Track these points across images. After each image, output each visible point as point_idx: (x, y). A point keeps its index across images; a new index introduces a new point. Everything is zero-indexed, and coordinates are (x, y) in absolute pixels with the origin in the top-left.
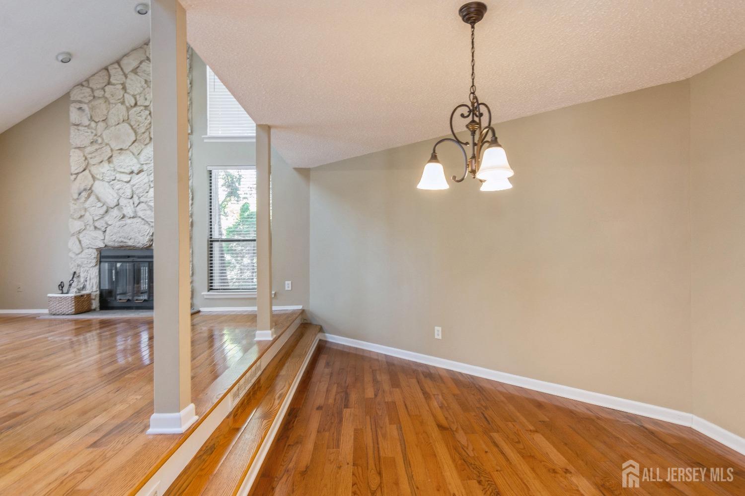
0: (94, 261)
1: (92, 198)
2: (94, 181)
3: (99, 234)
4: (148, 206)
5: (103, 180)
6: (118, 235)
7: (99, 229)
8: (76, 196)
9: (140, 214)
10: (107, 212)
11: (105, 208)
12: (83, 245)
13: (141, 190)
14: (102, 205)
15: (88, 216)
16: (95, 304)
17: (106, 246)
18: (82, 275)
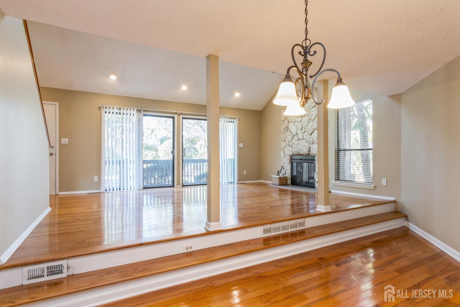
0: (289, 161)
1: (288, 132)
2: (289, 123)
3: (290, 148)
4: (308, 133)
5: (292, 122)
6: (297, 149)
7: (291, 146)
8: (283, 131)
9: (305, 137)
10: (293, 137)
11: (292, 136)
12: (285, 154)
13: (305, 125)
14: (291, 134)
15: (287, 140)
16: (289, 182)
17: (293, 154)
18: (285, 168)
